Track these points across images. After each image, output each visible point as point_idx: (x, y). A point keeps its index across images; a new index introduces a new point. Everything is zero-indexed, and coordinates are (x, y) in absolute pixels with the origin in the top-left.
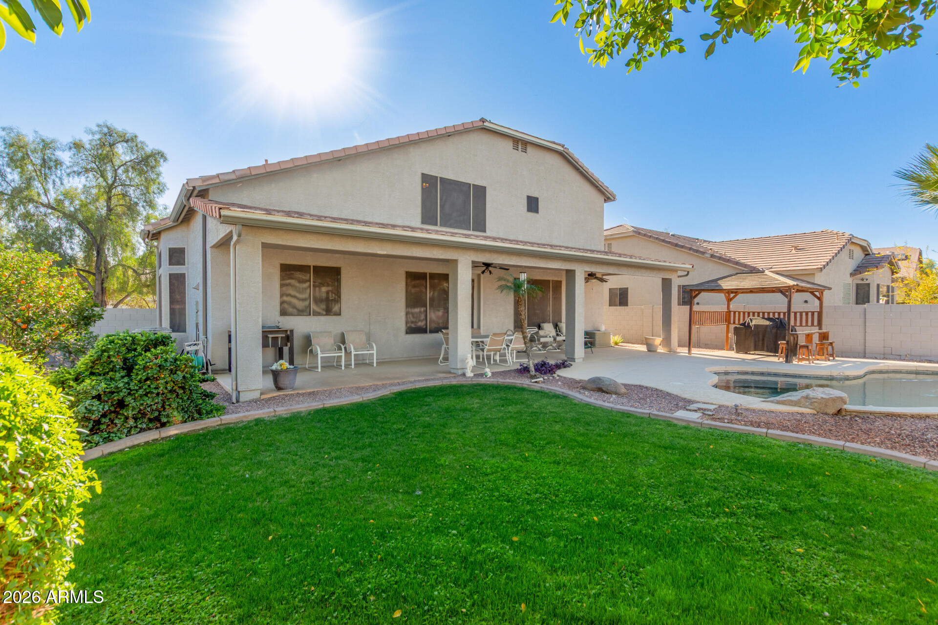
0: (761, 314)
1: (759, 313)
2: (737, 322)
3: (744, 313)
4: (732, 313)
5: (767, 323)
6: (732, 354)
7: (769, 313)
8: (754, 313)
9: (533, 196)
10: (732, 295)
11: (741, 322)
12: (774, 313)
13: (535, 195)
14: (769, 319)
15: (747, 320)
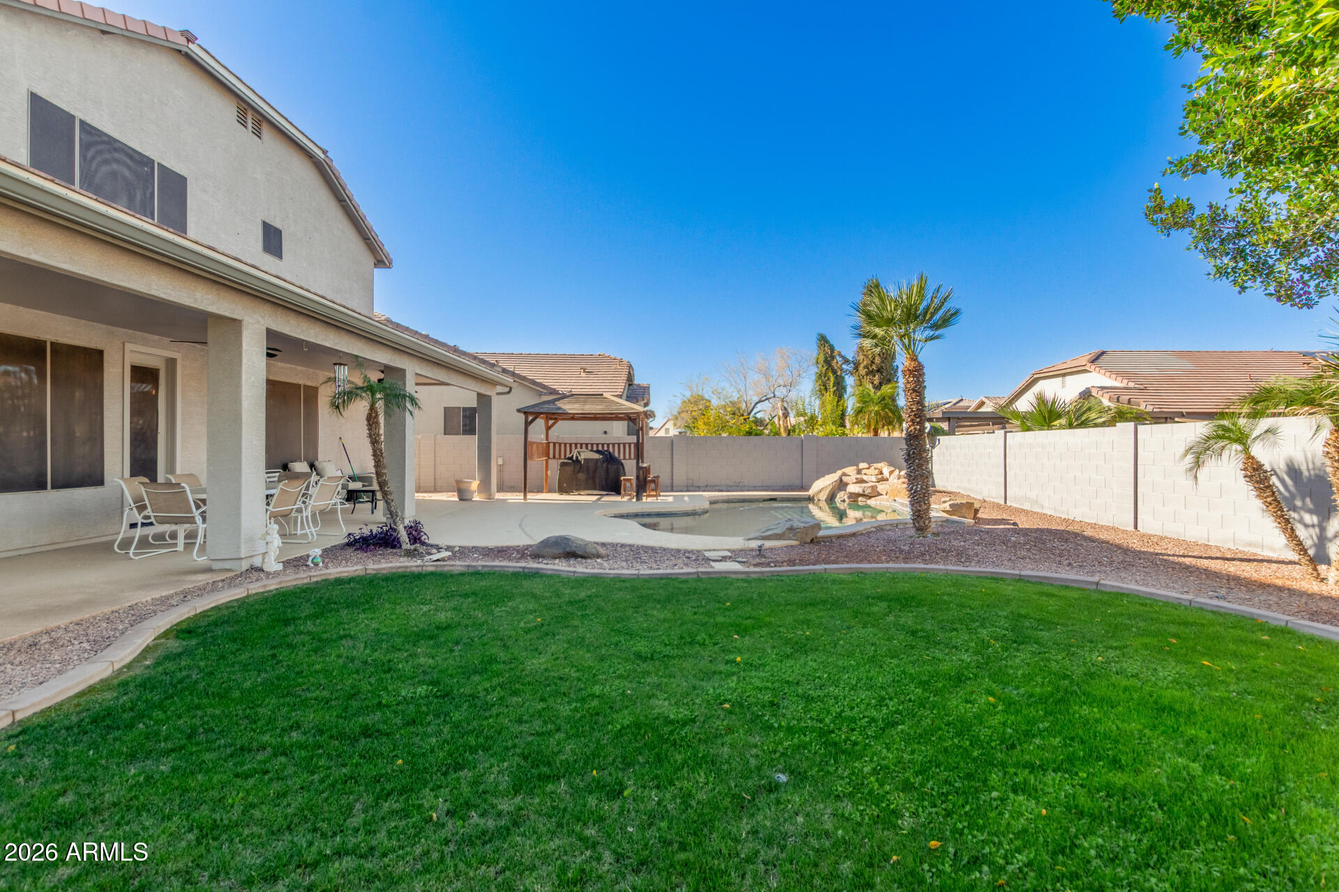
0: (589, 446)
1: (587, 444)
2: (563, 456)
3: (571, 445)
4: (551, 445)
5: (597, 456)
6: (556, 497)
7: (597, 444)
8: (581, 444)
9: (272, 224)
10: (551, 422)
11: (568, 455)
12: (603, 445)
13: (277, 223)
14: (598, 452)
15: (575, 453)
